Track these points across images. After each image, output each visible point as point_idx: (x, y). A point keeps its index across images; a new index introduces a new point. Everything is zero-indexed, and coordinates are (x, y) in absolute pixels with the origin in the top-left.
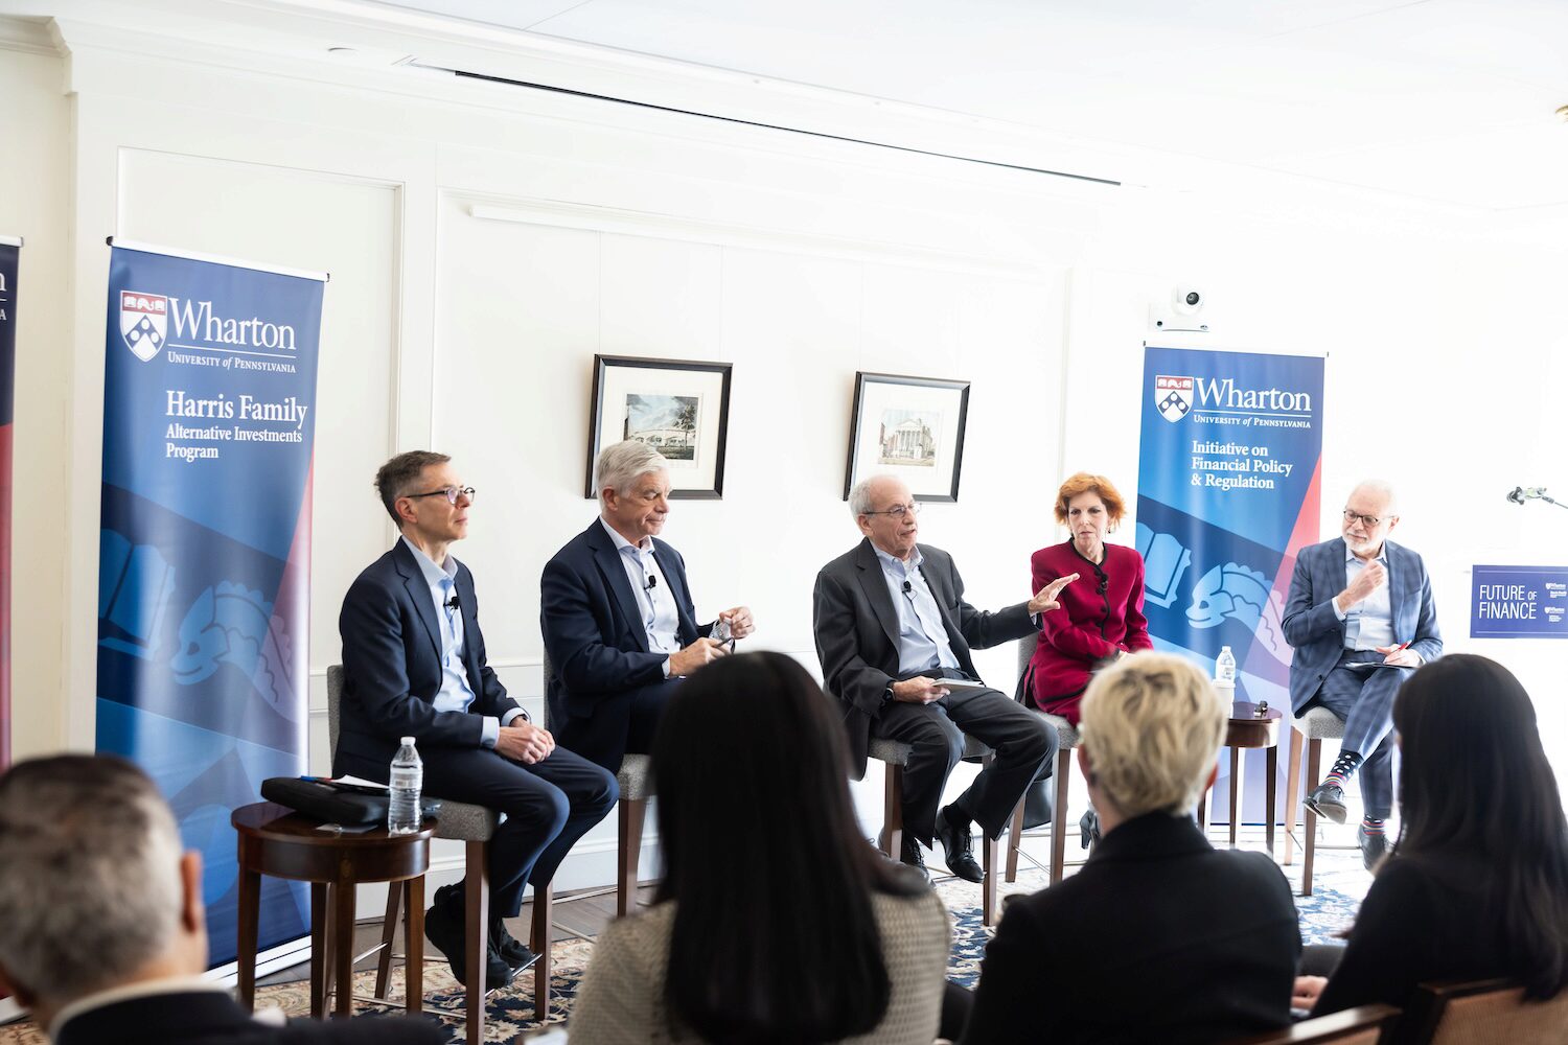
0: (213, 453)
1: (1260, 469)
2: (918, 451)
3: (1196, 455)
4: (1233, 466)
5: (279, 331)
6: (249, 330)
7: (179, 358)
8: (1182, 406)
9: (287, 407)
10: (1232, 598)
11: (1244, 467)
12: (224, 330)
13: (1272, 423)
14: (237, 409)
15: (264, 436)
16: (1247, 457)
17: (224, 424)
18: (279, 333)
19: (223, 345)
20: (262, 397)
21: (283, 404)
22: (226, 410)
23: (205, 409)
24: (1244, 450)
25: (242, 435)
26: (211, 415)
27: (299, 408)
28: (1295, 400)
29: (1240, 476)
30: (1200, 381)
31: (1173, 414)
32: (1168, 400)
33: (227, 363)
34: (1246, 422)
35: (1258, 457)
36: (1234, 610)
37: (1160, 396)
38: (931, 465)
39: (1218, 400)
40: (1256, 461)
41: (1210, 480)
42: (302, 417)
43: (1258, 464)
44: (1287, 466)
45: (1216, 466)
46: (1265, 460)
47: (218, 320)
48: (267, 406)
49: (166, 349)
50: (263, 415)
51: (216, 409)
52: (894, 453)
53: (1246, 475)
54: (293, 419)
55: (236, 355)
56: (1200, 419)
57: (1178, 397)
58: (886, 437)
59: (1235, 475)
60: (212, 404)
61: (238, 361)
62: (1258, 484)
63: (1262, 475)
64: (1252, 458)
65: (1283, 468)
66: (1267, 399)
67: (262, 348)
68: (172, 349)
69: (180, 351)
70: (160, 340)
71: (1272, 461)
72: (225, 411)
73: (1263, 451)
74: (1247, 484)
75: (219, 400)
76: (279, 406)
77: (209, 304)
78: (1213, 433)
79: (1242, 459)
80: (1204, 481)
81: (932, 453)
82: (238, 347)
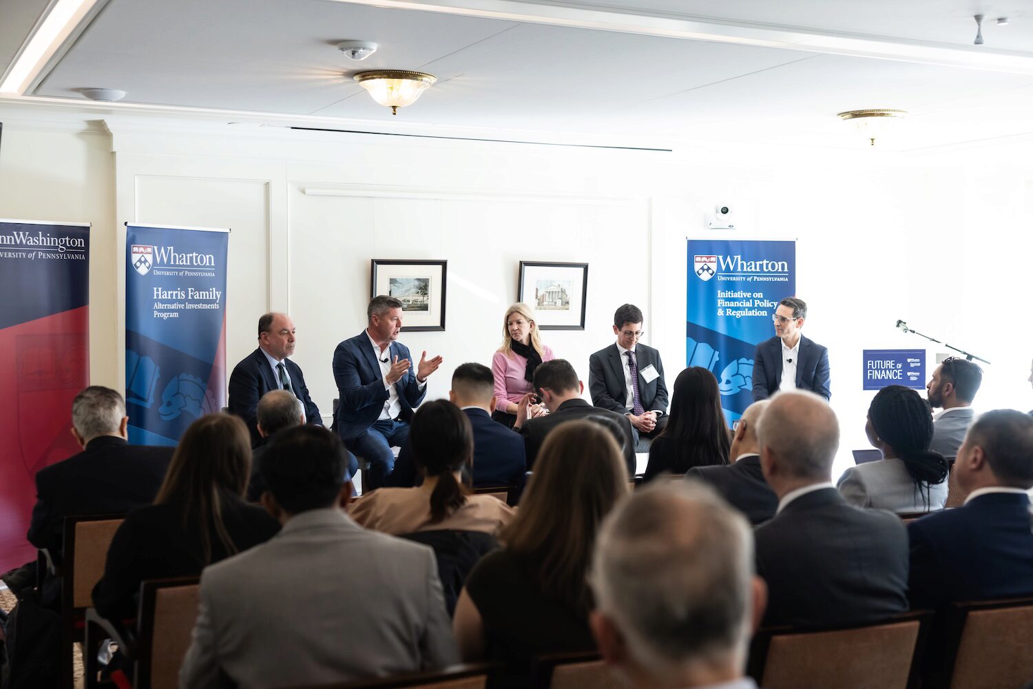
0: (176, 315)
1: (758, 305)
2: (559, 302)
3: (720, 298)
4: (742, 304)
5: (206, 257)
7: (158, 273)
8: (710, 271)
9: (211, 293)
10: (744, 378)
11: (749, 304)
12: (180, 259)
13: (765, 279)
14: (187, 294)
15: (200, 306)
16: (750, 298)
17: (181, 302)
19: (179, 266)
20: (199, 288)
21: (209, 291)
22: (182, 295)
23: (172, 295)
24: (749, 295)
25: (189, 306)
26: (174, 298)
27: (217, 293)
28: (778, 266)
29: (747, 309)
30: (721, 257)
31: (705, 277)
32: (702, 268)
33: (181, 274)
34: (749, 279)
35: (757, 299)
36: (746, 384)
37: (697, 267)
38: (568, 309)
39: (732, 268)
40: (756, 301)
41: (729, 312)
42: (219, 297)
43: (757, 303)
44: (774, 303)
45: (732, 304)
46: (761, 300)
47: (177, 254)
48: (201, 293)
49: (152, 269)
50: (199, 296)
51: (177, 295)
52: (545, 303)
53: (750, 309)
54: (214, 298)
55: (187, 270)
56: (721, 278)
57: (707, 267)
58: (539, 295)
59: (743, 309)
60: (174, 293)
61: (186, 272)
62: (757, 314)
63: (759, 309)
64: (754, 299)
65: (772, 304)
66: (761, 266)
67: (198, 266)
68: (155, 269)
69: (159, 270)
70: (150, 265)
71: (765, 301)
72: (181, 295)
73: (760, 295)
74: (751, 314)
75: (178, 291)
76: (207, 292)
78: (730, 286)
79: (747, 300)
80: (725, 313)
81: (567, 303)
82: (186, 266)
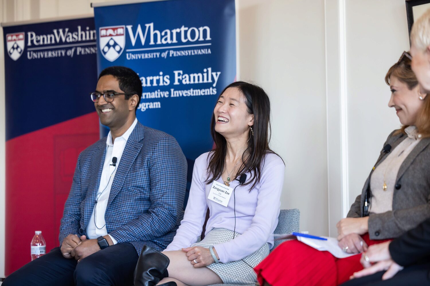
0: (157, 105)
5: (199, 31)
6: (179, 35)
7: (133, 57)
9: (205, 75)
12: (162, 37)
14: (172, 79)
15: (191, 93)
17: (163, 89)
18: (199, 33)
19: (162, 45)
20: (188, 71)
21: (203, 73)
22: (166, 80)
23: (152, 82)
25: (175, 94)
26: (155, 84)
27: (214, 74)
33: (164, 55)
42: (216, 79)
47: (158, 32)
48: (192, 76)
49: (125, 53)
50: (190, 80)
51: (158, 81)
54: (210, 81)
55: (169, 50)
60: (155, 78)
61: (171, 52)
67: (188, 43)
68: (129, 52)
69: (133, 53)
70: (121, 49)
72: (164, 81)
75: (159, 75)
76: (200, 75)
77: (152, 25)
82: (172, 44)
